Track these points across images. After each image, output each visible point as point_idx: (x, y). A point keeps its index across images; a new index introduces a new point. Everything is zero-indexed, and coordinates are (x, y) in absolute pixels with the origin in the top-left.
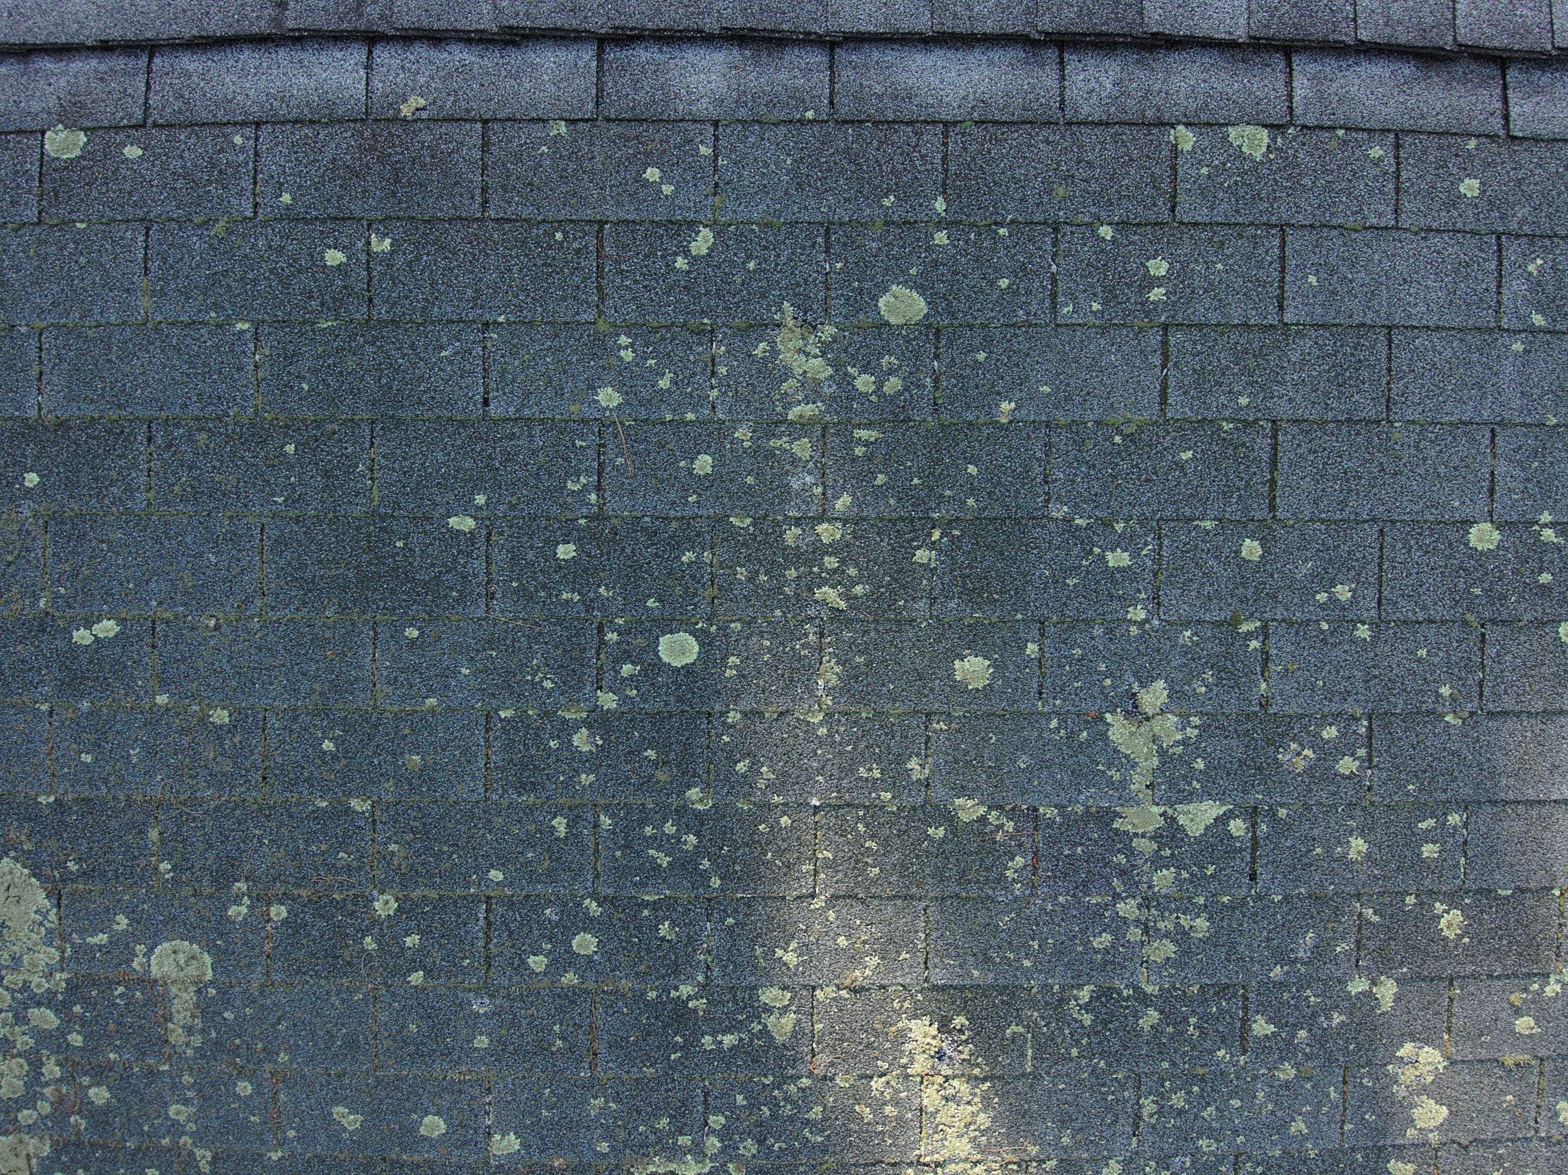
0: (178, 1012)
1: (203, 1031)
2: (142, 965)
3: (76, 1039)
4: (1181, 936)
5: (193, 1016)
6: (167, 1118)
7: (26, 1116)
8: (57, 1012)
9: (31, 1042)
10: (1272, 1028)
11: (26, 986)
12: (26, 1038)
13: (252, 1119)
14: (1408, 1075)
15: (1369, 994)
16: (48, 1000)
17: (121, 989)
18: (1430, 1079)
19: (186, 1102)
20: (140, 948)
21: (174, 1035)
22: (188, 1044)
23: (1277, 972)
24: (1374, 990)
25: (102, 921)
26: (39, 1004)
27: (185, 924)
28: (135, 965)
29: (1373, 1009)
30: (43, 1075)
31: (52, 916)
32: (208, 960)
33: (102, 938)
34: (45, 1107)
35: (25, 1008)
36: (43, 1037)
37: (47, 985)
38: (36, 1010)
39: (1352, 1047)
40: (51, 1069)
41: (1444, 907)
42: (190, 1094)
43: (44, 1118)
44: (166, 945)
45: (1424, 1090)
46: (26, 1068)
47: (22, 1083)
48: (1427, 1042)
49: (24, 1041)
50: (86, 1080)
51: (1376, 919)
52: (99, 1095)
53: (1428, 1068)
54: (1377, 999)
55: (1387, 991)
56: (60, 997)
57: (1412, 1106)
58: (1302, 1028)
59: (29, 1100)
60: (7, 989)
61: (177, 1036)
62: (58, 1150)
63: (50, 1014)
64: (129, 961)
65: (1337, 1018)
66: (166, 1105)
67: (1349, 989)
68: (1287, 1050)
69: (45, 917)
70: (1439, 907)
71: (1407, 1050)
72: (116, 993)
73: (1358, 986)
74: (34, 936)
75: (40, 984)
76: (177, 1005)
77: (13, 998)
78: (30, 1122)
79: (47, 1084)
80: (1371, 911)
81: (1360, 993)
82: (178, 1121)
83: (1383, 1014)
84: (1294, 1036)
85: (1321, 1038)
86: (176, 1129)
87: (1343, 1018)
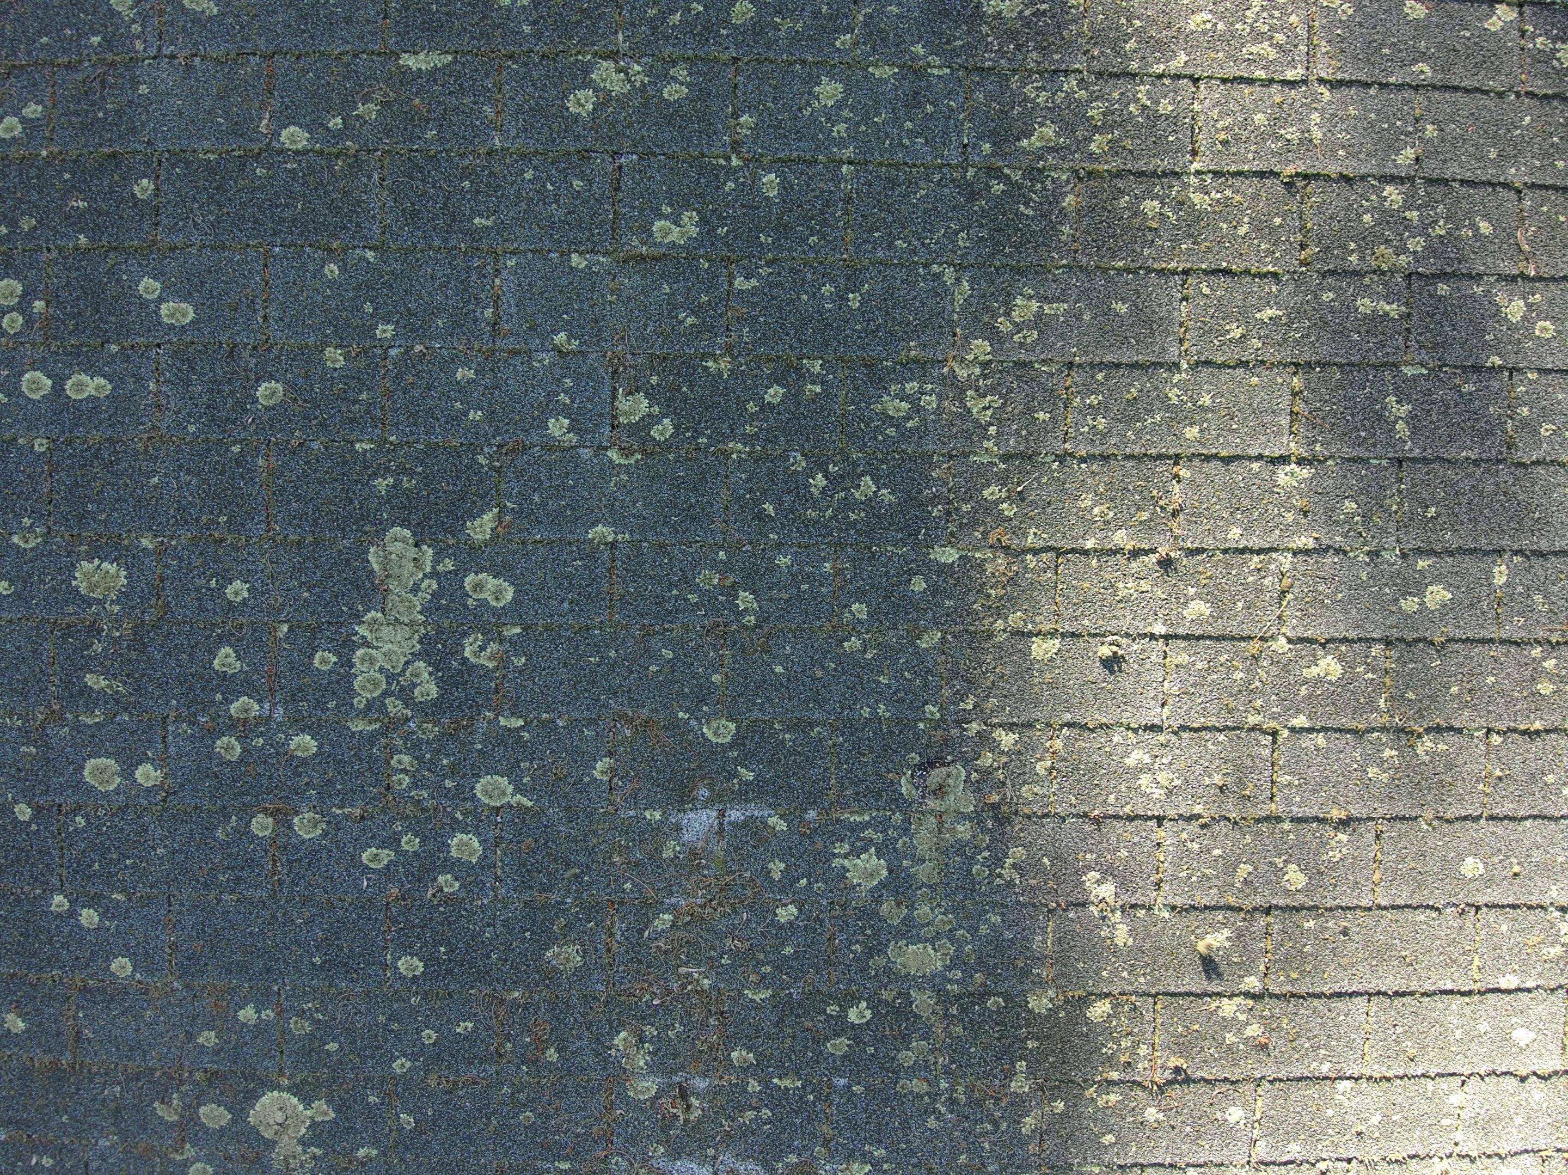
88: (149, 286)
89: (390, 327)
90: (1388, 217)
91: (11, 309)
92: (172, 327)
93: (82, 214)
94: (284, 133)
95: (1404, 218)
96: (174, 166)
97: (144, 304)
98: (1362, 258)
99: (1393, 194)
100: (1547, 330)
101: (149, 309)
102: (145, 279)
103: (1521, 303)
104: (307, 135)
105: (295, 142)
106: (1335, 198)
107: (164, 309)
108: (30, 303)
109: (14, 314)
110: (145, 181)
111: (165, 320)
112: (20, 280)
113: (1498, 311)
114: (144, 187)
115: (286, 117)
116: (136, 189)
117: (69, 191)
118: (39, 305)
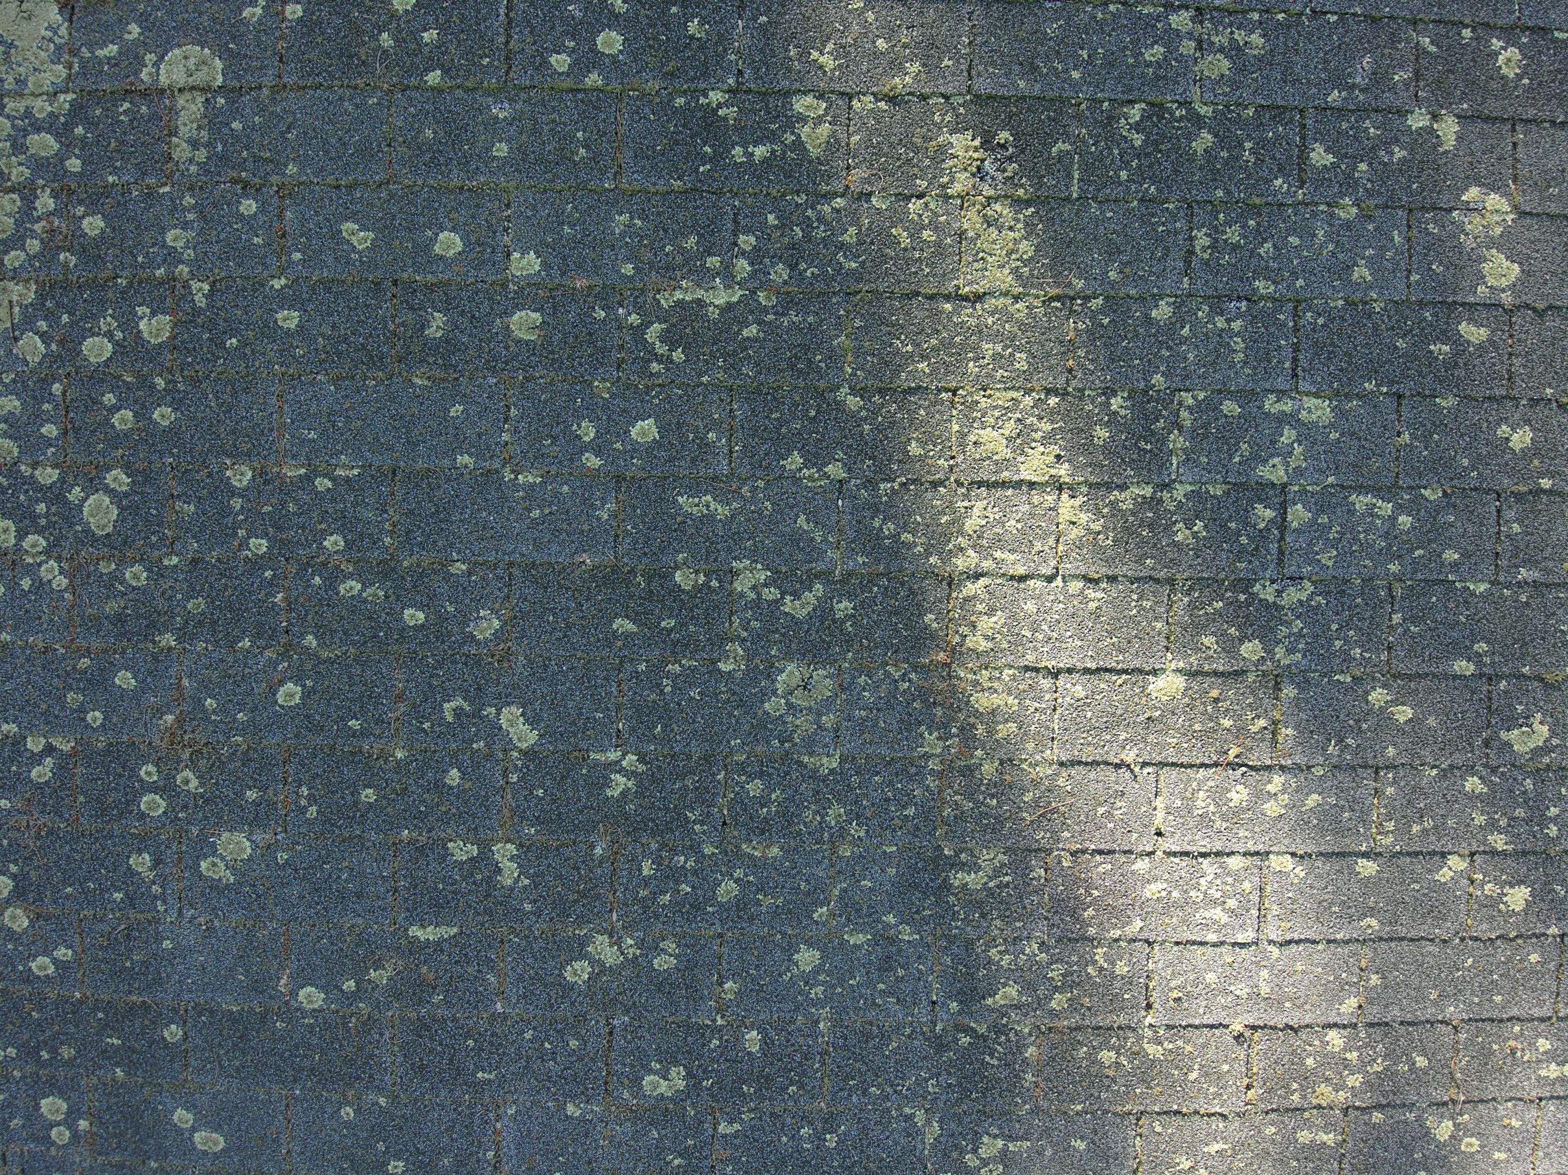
0: (185, 125)
1: (208, 145)
2: (150, 74)
3: (74, 164)
4: (1235, 51)
5: (199, 128)
6: (164, 245)
7: (14, 258)
8: (57, 136)
9: (27, 172)
10: (1331, 158)
11: (28, 113)
12: (21, 168)
13: (256, 240)
14: (1474, 224)
15: (1431, 131)
16: (50, 125)
17: (126, 105)
18: (1498, 230)
19: (185, 226)
20: (150, 58)
21: (178, 149)
22: (191, 161)
23: (1334, 96)
24: (1435, 126)
25: (111, 33)
26: (38, 130)
27: (198, 29)
28: (143, 76)
29: (1435, 147)
30: (35, 209)
31: (63, 31)
32: (219, 64)
33: (112, 49)
34: (34, 245)
35: (25, 136)
36: (39, 165)
37: (49, 109)
38: (36, 137)
39: (1415, 186)
40: (45, 202)
41: (1501, 43)
42: (190, 217)
43: (31, 258)
44: (177, 51)
45: (1492, 243)
46: (19, 203)
47: (12, 220)
48: (1494, 188)
49: (19, 173)
50: (80, 210)
51: (1432, 49)
52: (93, 225)
53: (1496, 218)
54: (1438, 137)
55: (1449, 129)
56: (62, 119)
57: (1483, 259)
59: (17, 241)
60: (8, 117)
61: (181, 151)
62: (42, 296)
63: (50, 139)
64: (137, 73)
65: (1399, 153)
66: (163, 231)
67: (1409, 122)
69: (55, 33)
70: (1496, 44)
71: (1472, 194)
72: (121, 110)
73: (1418, 120)
74: (43, 53)
75: (42, 108)
76: (183, 117)
77: (13, 126)
78: (17, 264)
79: (39, 219)
80: (1428, 40)
82: (175, 248)
83: (1446, 152)
84: (1354, 169)
85: (1383, 172)
86: (173, 257)
87: (1404, 153)
88: (183, 1117)
89: (401, 1164)
90: (1327, 1059)
91: (59, 1124)
92: (205, 1153)
93: (117, 1049)
94: (302, 993)
95: (1346, 1059)
96: (200, 1014)
97: (179, 1131)
98: (1304, 1097)
99: (1335, 1039)
100: (1471, 1145)
101: (183, 1138)
102: (179, 1110)
103: (1450, 1123)
104: (323, 995)
105: (311, 1002)
106: (1281, 1045)
107: (197, 1136)
108: (75, 1120)
109: (62, 1128)
110: (173, 1027)
111: (199, 1146)
112: (65, 1100)
113: (1428, 1133)
114: (173, 1033)
115: (301, 979)
116: (166, 1034)
117: (104, 1027)
118: (83, 1124)
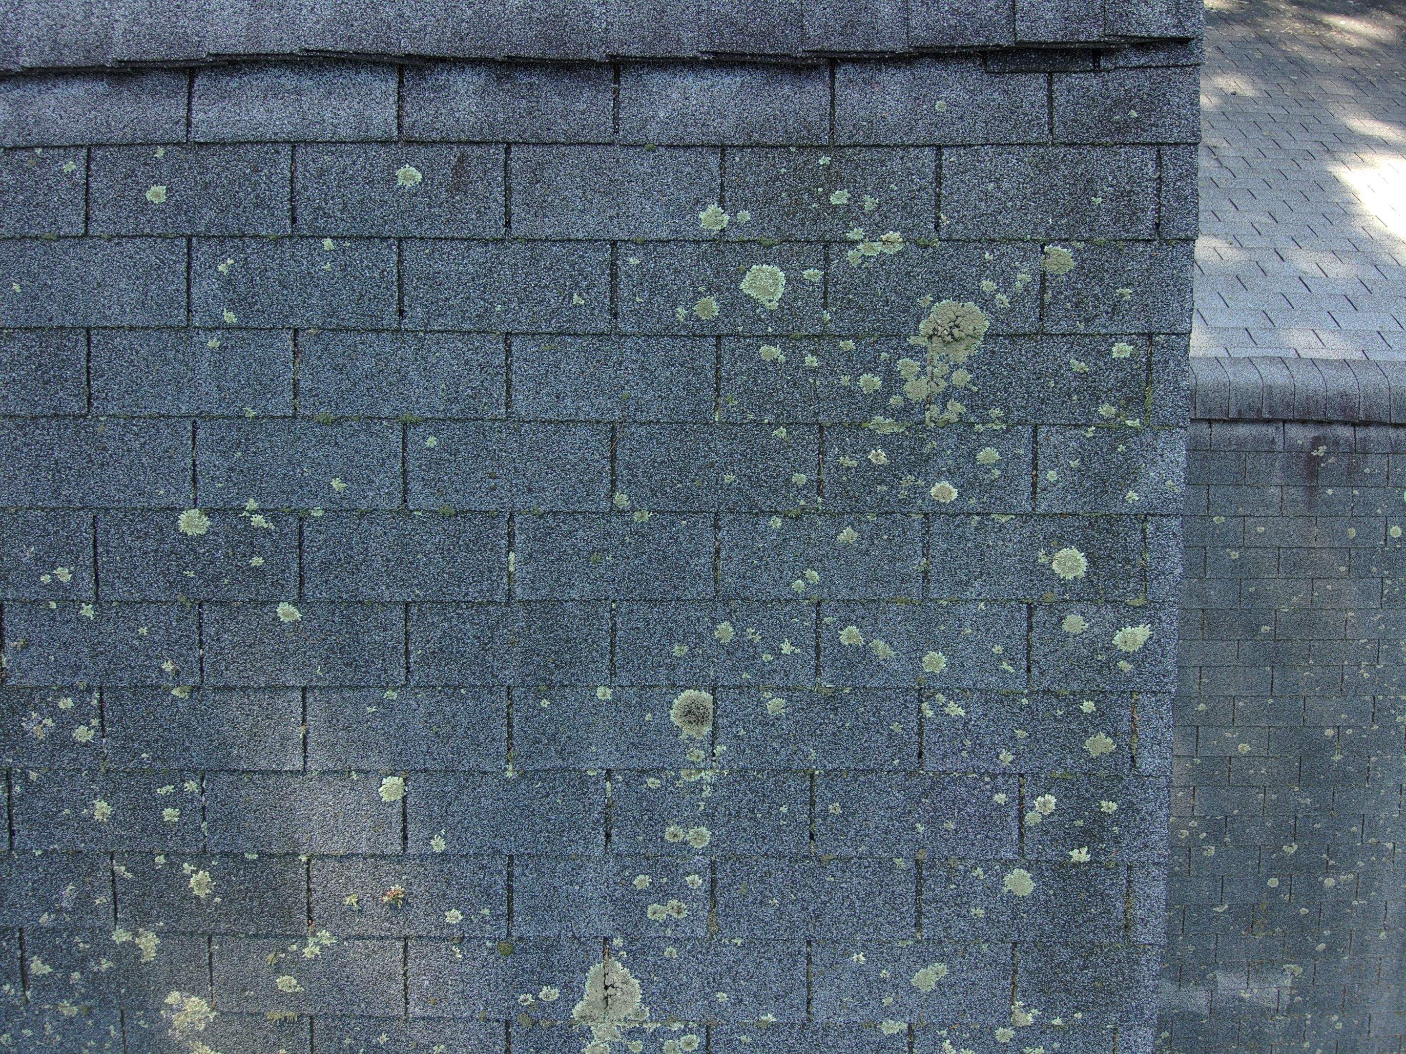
58: (74, 971)
68: (66, 990)
81: (124, 943)
